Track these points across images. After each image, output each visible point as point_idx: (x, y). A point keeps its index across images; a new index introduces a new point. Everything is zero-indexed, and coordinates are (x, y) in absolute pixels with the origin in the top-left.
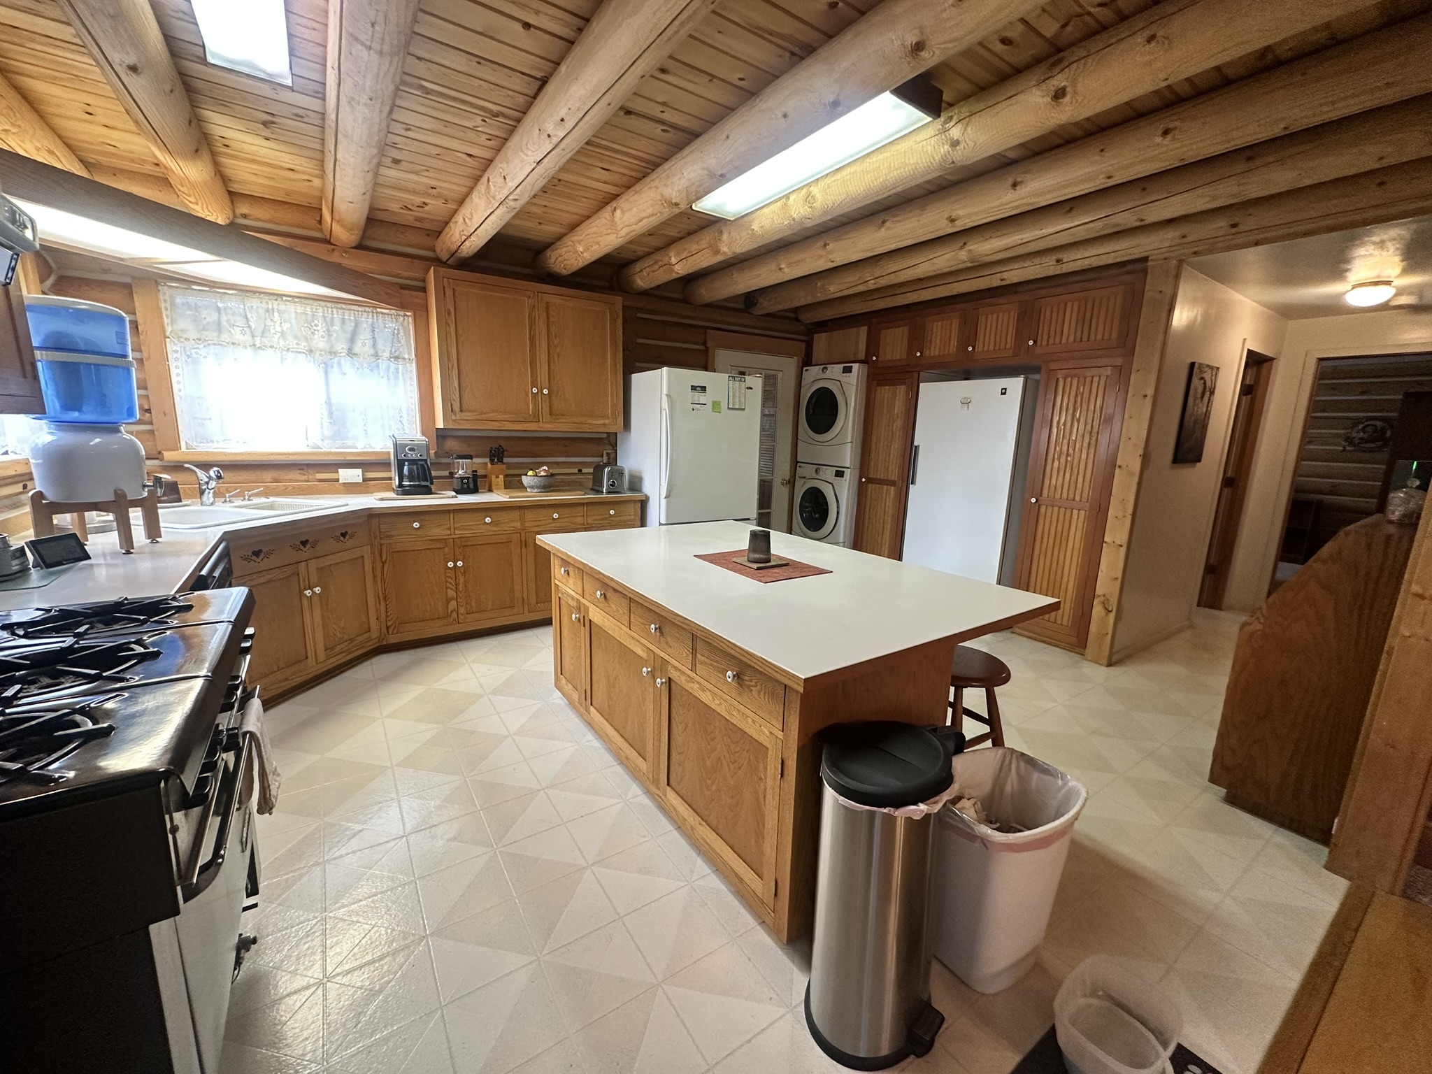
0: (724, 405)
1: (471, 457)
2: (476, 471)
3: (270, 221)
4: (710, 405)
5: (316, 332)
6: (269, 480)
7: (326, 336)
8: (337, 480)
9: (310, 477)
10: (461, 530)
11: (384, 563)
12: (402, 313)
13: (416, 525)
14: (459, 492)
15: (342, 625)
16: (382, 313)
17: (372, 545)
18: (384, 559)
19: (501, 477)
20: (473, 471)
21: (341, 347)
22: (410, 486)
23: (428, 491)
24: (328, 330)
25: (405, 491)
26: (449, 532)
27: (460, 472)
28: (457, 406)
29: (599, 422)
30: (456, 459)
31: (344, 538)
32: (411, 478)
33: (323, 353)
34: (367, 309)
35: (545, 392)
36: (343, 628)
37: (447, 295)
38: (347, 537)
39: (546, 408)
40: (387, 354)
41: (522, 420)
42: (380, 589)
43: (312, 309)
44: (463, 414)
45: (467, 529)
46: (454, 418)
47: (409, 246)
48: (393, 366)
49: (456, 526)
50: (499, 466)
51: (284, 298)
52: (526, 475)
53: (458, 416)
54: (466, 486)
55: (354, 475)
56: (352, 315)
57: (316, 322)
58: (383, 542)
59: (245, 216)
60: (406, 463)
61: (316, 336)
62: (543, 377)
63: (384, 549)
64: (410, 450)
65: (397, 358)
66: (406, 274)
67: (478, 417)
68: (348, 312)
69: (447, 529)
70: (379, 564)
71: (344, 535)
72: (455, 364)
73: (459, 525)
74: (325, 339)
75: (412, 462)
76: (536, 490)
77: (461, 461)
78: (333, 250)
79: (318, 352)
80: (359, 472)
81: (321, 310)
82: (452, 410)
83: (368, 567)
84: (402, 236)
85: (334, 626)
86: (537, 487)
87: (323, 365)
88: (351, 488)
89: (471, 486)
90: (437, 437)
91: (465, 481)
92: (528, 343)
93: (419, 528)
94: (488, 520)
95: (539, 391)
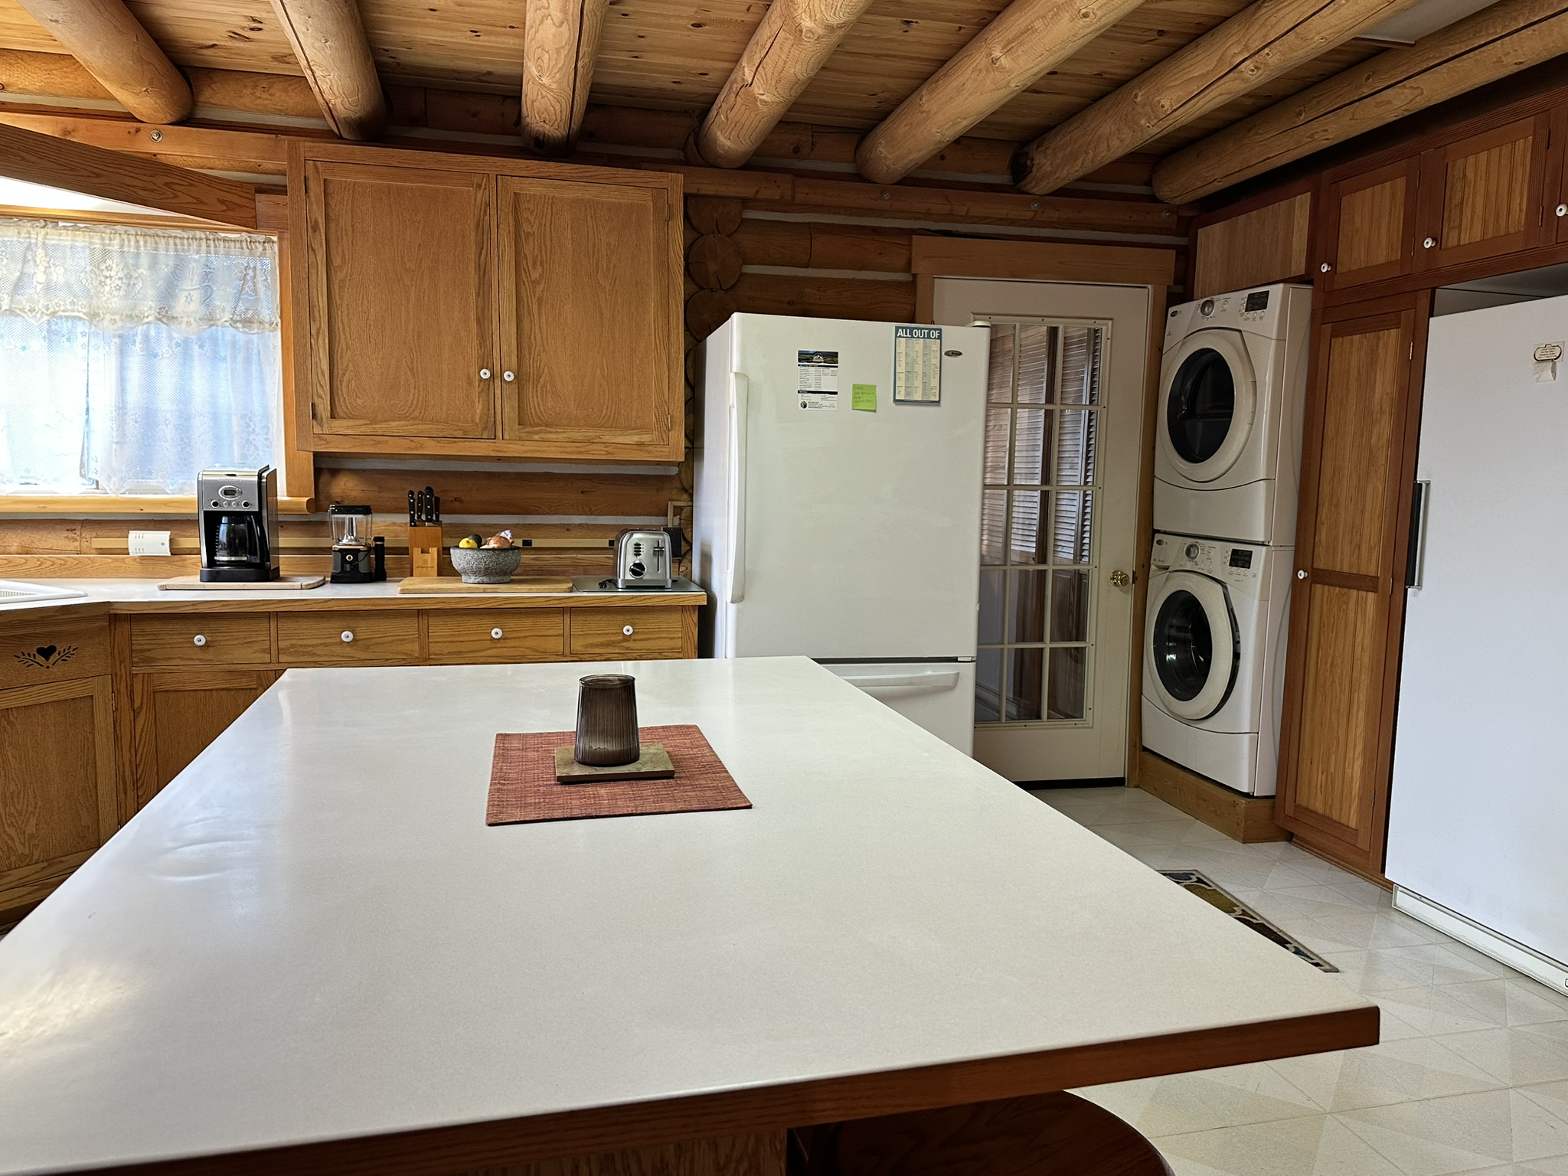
0: (885, 396)
1: (366, 510)
2: (382, 539)
3: (41, 92)
4: (846, 395)
5: (108, 281)
7: (124, 287)
8: (126, 551)
9: (85, 544)
10: (291, 654)
11: (136, 713)
12: (262, 238)
13: (200, 640)
14: (336, 579)
15: (31, 829)
16: (225, 240)
17: (114, 676)
18: (137, 705)
19: (434, 551)
20: (376, 539)
21: (149, 306)
22: (229, 563)
23: (267, 573)
24: (129, 276)
25: (214, 574)
26: (267, 658)
27: (345, 541)
28: (324, 409)
29: (628, 440)
30: (334, 512)
31: (47, 659)
32: (232, 549)
33: (117, 317)
34: (198, 234)
35: (509, 376)
36: (32, 836)
37: (312, 194)
38: (53, 658)
39: (510, 411)
40: (227, 316)
41: (460, 434)
42: (127, 764)
43: (103, 239)
44: (336, 423)
45: (305, 654)
46: (317, 430)
48: (241, 337)
49: (282, 644)
50: (429, 530)
51: (61, 224)
52: (458, 547)
53: (325, 426)
54: (348, 567)
55: (154, 542)
56: (172, 246)
57: (109, 262)
58: (135, 670)
60: (224, 519)
61: (107, 288)
62: (505, 348)
63: (138, 687)
64: (226, 493)
65: (248, 322)
66: (269, 165)
67: (368, 429)
68: (163, 241)
69: (264, 651)
70: (127, 716)
71: (47, 653)
72: (325, 326)
73: (288, 643)
74: (122, 293)
75: (235, 517)
76: (473, 579)
77: (348, 516)
78: (138, 130)
79: (108, 317)
80: (165, 536)
81: (117, 242)
82: (314, 416)
83: (103, 720)
84: (265, 96)
86: (474, 573)
87: (117, 340)
88: (150, 565)
89: (363, 568)
90: (318, 472)
91: (349, 558)
92: (473, 277)
93: (207, 645)
94: (347, 636)
95: (492, 375)
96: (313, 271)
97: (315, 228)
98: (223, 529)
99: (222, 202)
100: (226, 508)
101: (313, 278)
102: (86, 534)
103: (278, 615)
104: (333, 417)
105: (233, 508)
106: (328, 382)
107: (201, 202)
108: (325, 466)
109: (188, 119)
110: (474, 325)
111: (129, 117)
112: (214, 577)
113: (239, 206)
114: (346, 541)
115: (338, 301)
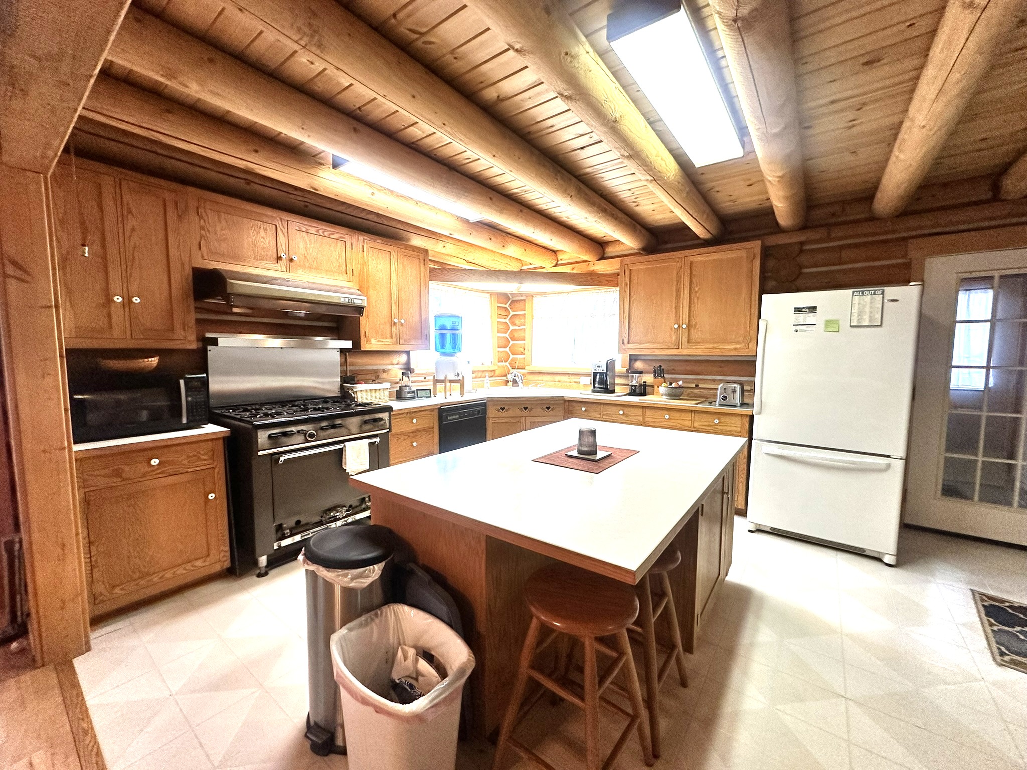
0: (845, 325)
1: (642, 373)
4: (821, 326)
8: (580, 383)
9: (572, 380)
10: (606, 416)
13: (583, 409)
17: (564, 416)
20: (643, 382)
22: (599, 388)
23: (609, 391)
29: (729, 347)
30: (633, 373)
31: (548, 410)
32: (600, 384)
35: (684, 326)
38: (550, 410)
39: (685, 339)
41: (667, 347)
45: (610, 416)
46: (624, 347)
49: (604, 413)
53: (628, 346)
54: (633, 391)
62: (684, 316)
64: (596, 368)
67: (639, 347)
69: (599, 414)
71: (548, 408)
73: (606, 412)
75: (601, 374)
76: (663, 397)
77: (635, 375)
78: (587, 265)
80: (586, 379)
82: (623, 343)
86: (664, 395)
89: (638, 391)
90: (630, 360)
91: (633, 388)
92: (674, 294)
94: (621, 412)
95: (679, 327)
96: (626, 298)
97: (627, 285)
98: (598, 377)
99: (607, 281)
100: (598, 371)
101: (626, 300)
102: (572, 377)
103: (604, 404)
104: (628, 343)
106: (628, 333)
107: (600, 282)
108: (633, 359)
109: (602, 258)
110: (674, 310)
111: (586, 261)
112: (594, 391)
113: (612, 281)
114: (634, 383)
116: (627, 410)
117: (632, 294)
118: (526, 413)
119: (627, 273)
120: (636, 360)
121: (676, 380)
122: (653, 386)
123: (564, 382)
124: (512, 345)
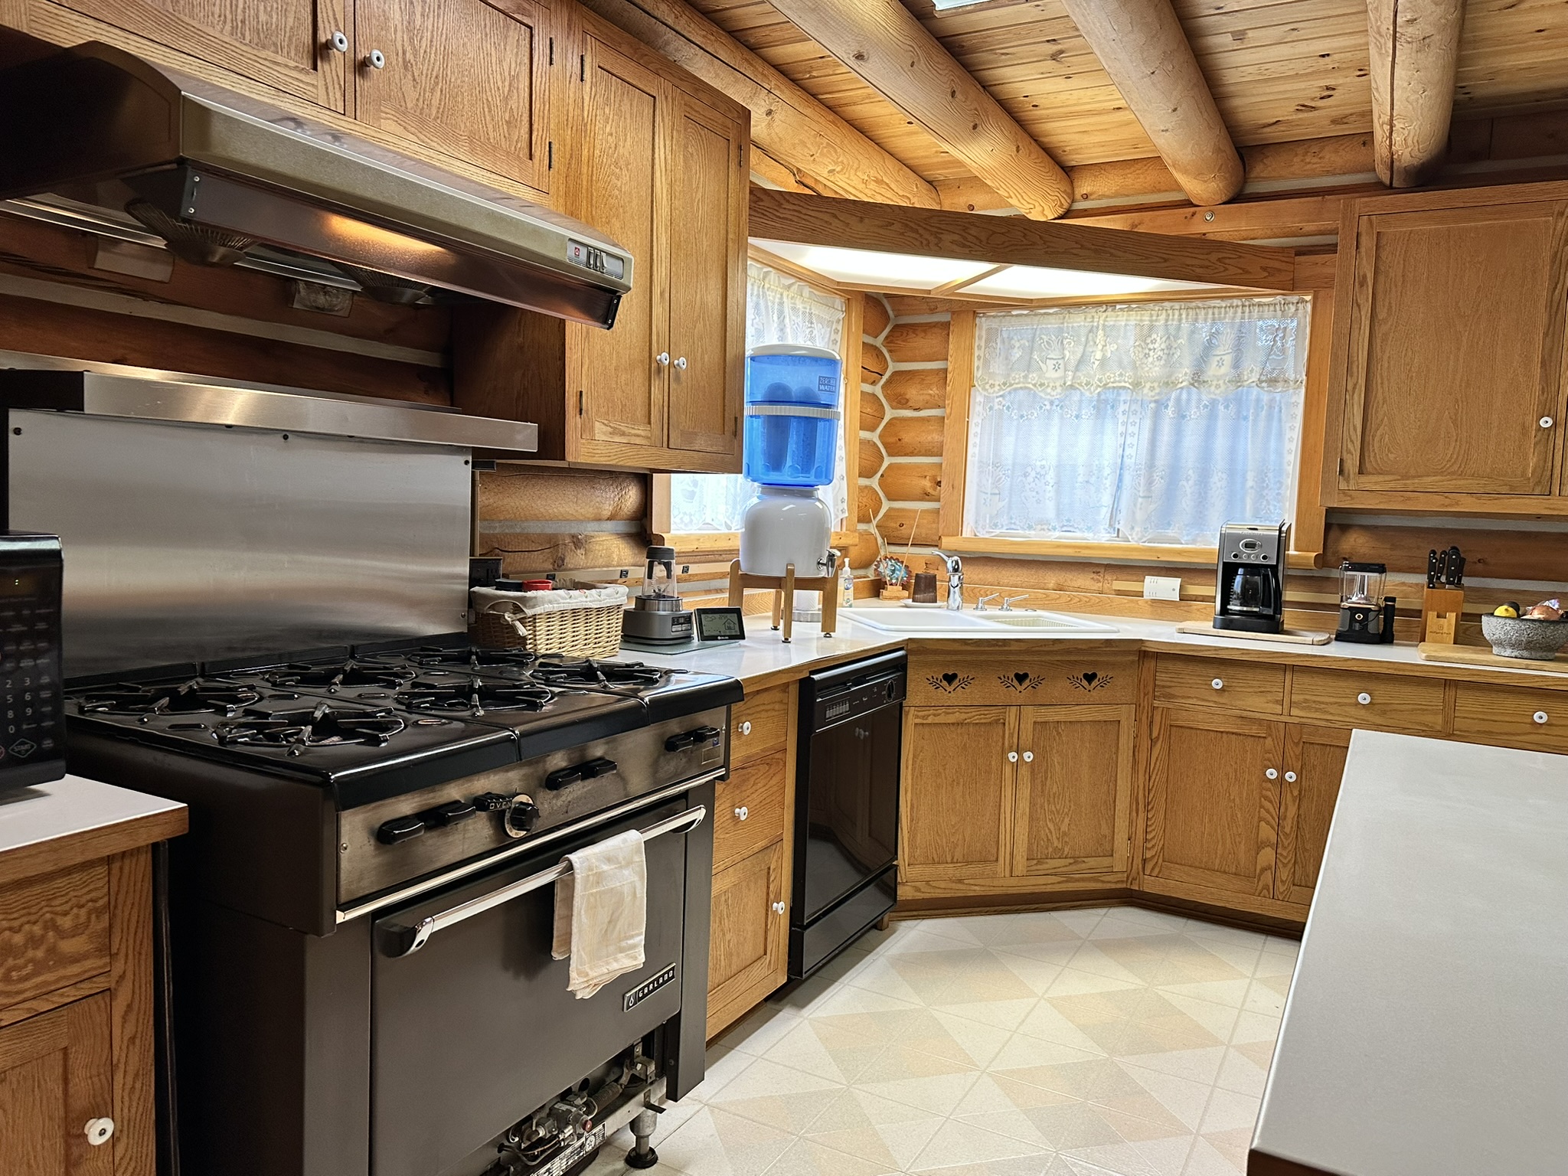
1: (1381, 569)
2: (1393, 599)
3: (1116, 195)
5: (1151, 353)
6: (1051, 585)
7: (1164, 357)
8: (1141, 594)
9: (1106, 586)
10: (1303, 709)
11: (1153, 742)
12: (1295, 299)
13: (1217, 684)
14: (1341, 637)
15: (1064, 828)
16: (1259, 305)
17: (1138, 706)
18: (1155, 735)
19: (1452, 617)
20: (1387, 599)
21: (1184, 373)
22: (1241, 613)
23: (1274, 626)
24: (1169, 347)
25: (1227, 621)
26: (1278, 709)
27: (1354, 599)
28: (1352, 464)
30: (1347, 569)
31: (1090, 683)
32: (1245, 600)
33: (1156, 385)
34: (1236, 302)
36: (1065, 834)
37: (1363, 250)
38: (1095, 683)
40: (1255, 378)
41: (1505, 490)
42: (1141, 787)
43: (1151, 316)
44: (1363, 479)
45: (1317, 710)
46: (1343, 486)
47: (1328, 173)
48: (1265, 397)
49: (1295, 698)
50: (1450, 593)
51: (1118, 307)
52: (1492, 614)
53: (1352, 482)
54: (1357, 626)
55: (1167, 587)
56: (1210, 316)
57: (1154, 336)
58: (1156, 703)
59: (1086, 197)
60: (1241, 571)
61: (1150, 359)
63: (1157, 718)
64: (1247, 546)
65: (1273, 381)
66: (1310, 227)
67: (1399, 485)
68: (1203, 312)
69: (1277, 702)
70: (1145, 743)
71: (1090, 678)
72: (1362, 382)
73: (1301, 697)
74: (1162, 362)
75: (1251, 569)
76: (1508, 652)
77: (1359, 574)
78: (1193, 214)
79: (1148, 385)
80: (1176, 582)
81: (1163, 317)
82: (1341, 472)
83: (1126, 743)
84: (1315, 160)
85: (1051, 825)
86: (1513, 646)
87: (1153, 405)
88: (1160, 608)
89: (1372, 628)
90: (1328, 527)
91: (1359, 616)
92: (1542, 317)
93: (1222, 690)
94: (1364, 698)
95: (1555, 424)
96: (1355, 326)
97: (1363, 283)
98: (1238, 580)
99: (1264, 269)
100: (1245, 561)
101: (1355, 334)
102: (1108, 577)
103: (1293, 668)
104: (1361, 472)
105: (1252, 561)
106: (1359, 438)
107: (1247, 272)
108: (1337, 522)
109: (1238, 197)
110: (1537, 371)
111: (1187, 203)
112: (1227, 625)
113: (1279, 270)
114: (1356, 599)
115: (1379, 354)
116: (1384, 691)
117: (1382, 314)
118: (1021, 692)
119: (1367, 242)
120: (1345, 528)
121: (1536, 599)
122: (1418, 613)
123: (1079, 589)
124: (890, 466)
